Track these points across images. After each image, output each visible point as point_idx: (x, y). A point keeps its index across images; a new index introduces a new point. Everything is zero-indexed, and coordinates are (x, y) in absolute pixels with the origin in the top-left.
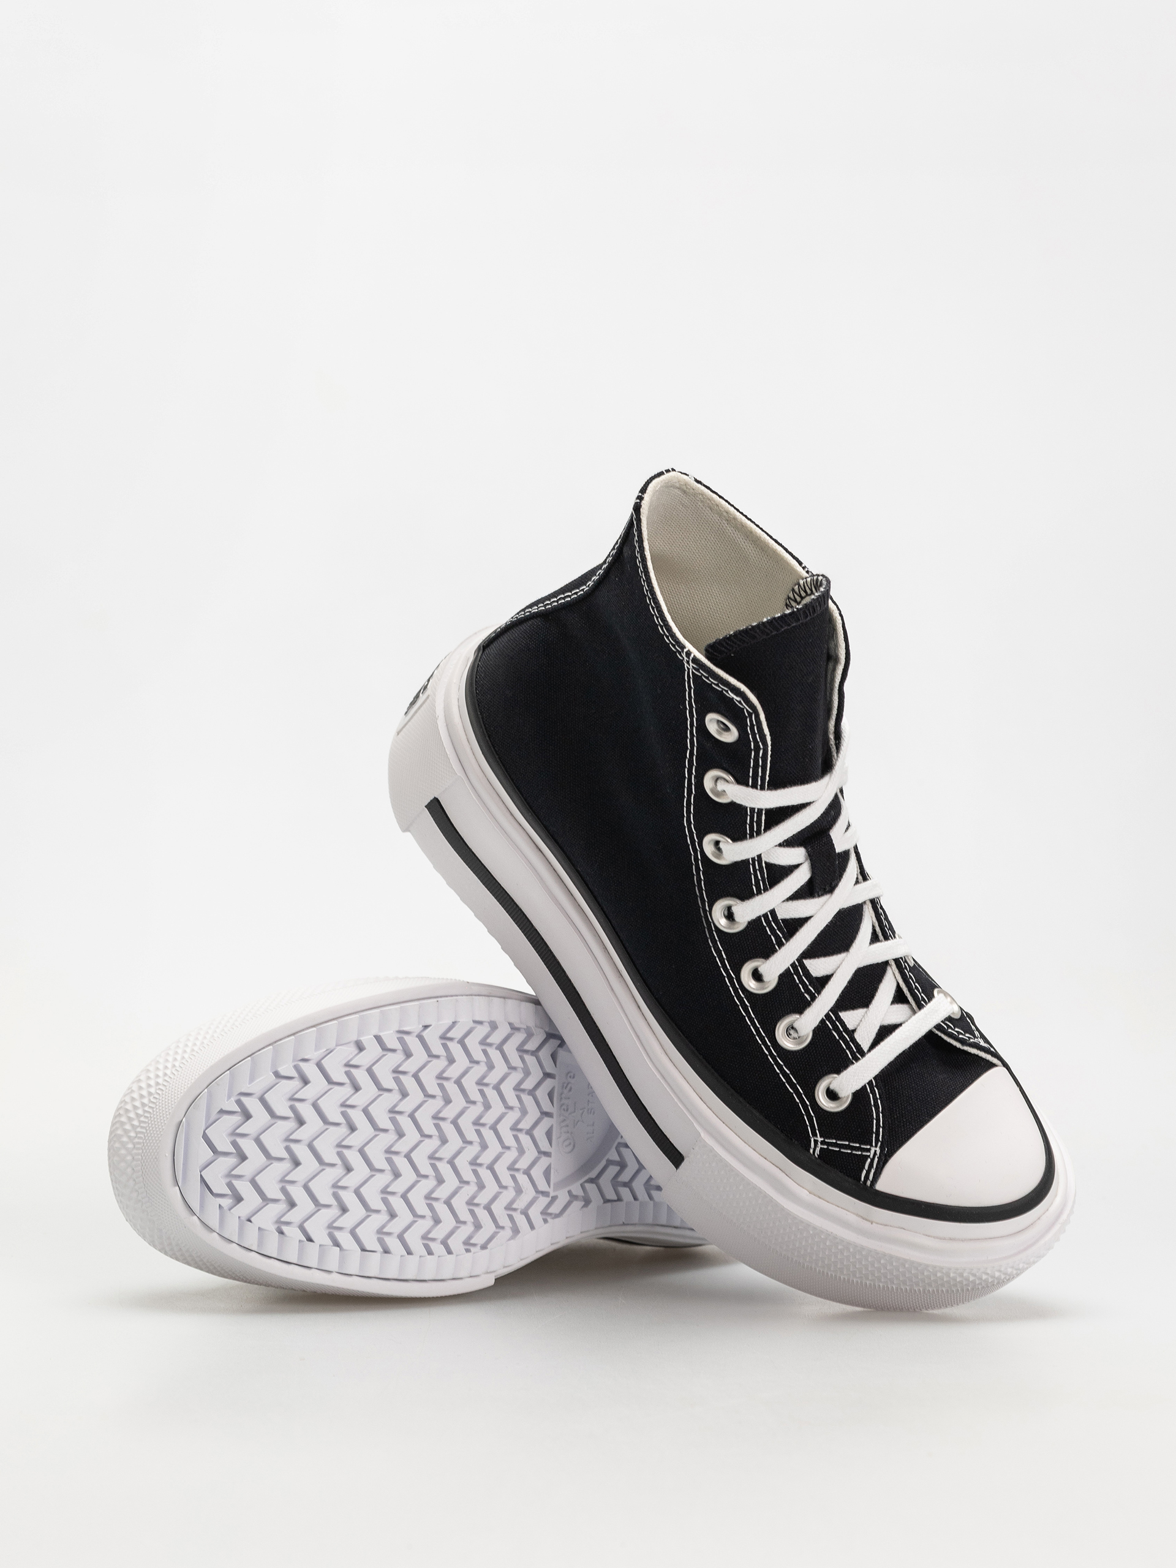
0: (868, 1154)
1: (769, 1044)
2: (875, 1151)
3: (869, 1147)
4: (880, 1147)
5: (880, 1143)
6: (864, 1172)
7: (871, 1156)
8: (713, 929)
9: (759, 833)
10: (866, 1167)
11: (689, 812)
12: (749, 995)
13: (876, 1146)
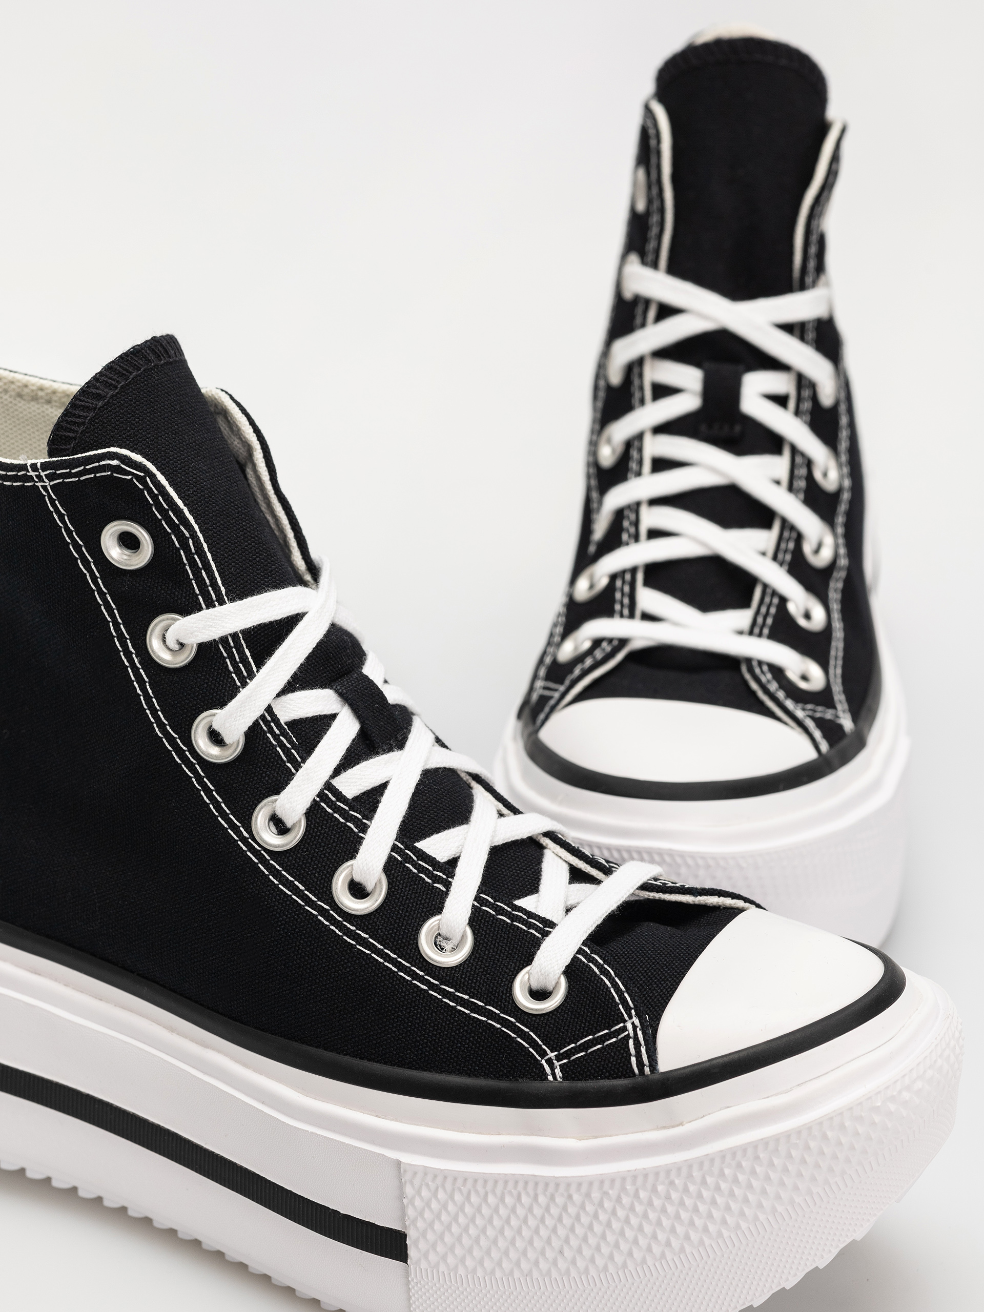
0: (627, 1033)
1: (421, 973)
2: (633, 1023)
3: (622, 1025)
4: (636, 1014)
5: (633, 1011)
6: (633, 1059)
7: (632, 1034)
8: (268, 858)
9: (251, 675)
10: (633, 1051)
11: (154, 712)
12: (361, 920)
13: (630, 1017)
